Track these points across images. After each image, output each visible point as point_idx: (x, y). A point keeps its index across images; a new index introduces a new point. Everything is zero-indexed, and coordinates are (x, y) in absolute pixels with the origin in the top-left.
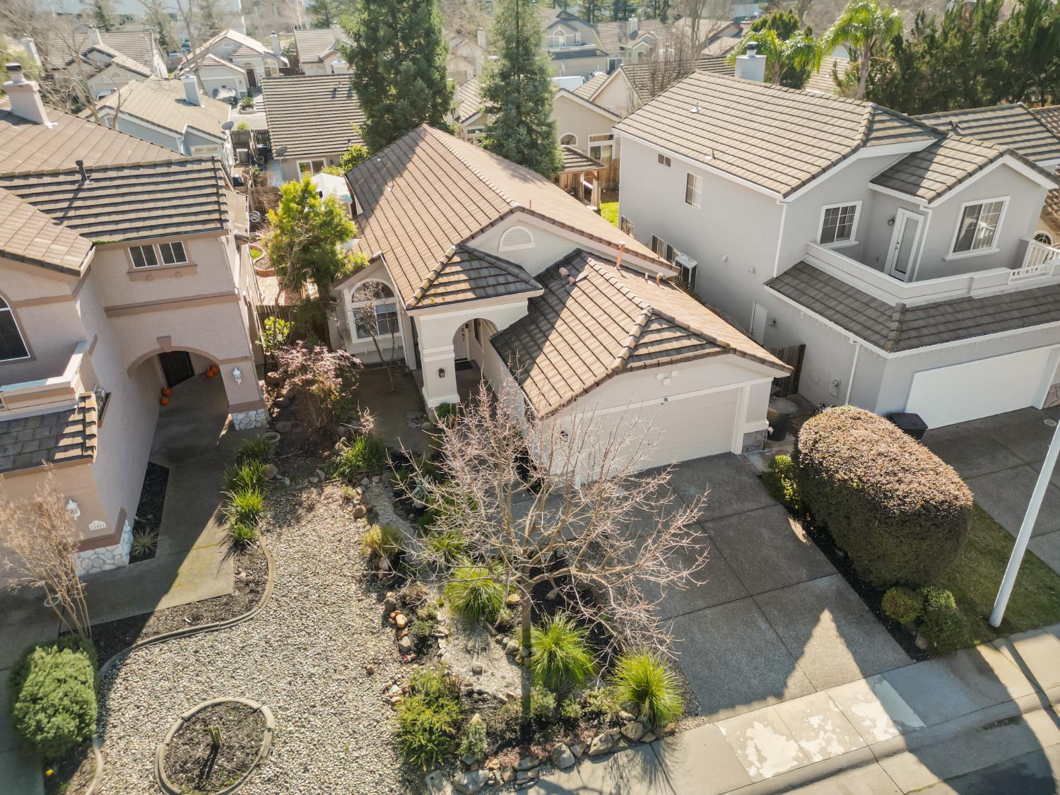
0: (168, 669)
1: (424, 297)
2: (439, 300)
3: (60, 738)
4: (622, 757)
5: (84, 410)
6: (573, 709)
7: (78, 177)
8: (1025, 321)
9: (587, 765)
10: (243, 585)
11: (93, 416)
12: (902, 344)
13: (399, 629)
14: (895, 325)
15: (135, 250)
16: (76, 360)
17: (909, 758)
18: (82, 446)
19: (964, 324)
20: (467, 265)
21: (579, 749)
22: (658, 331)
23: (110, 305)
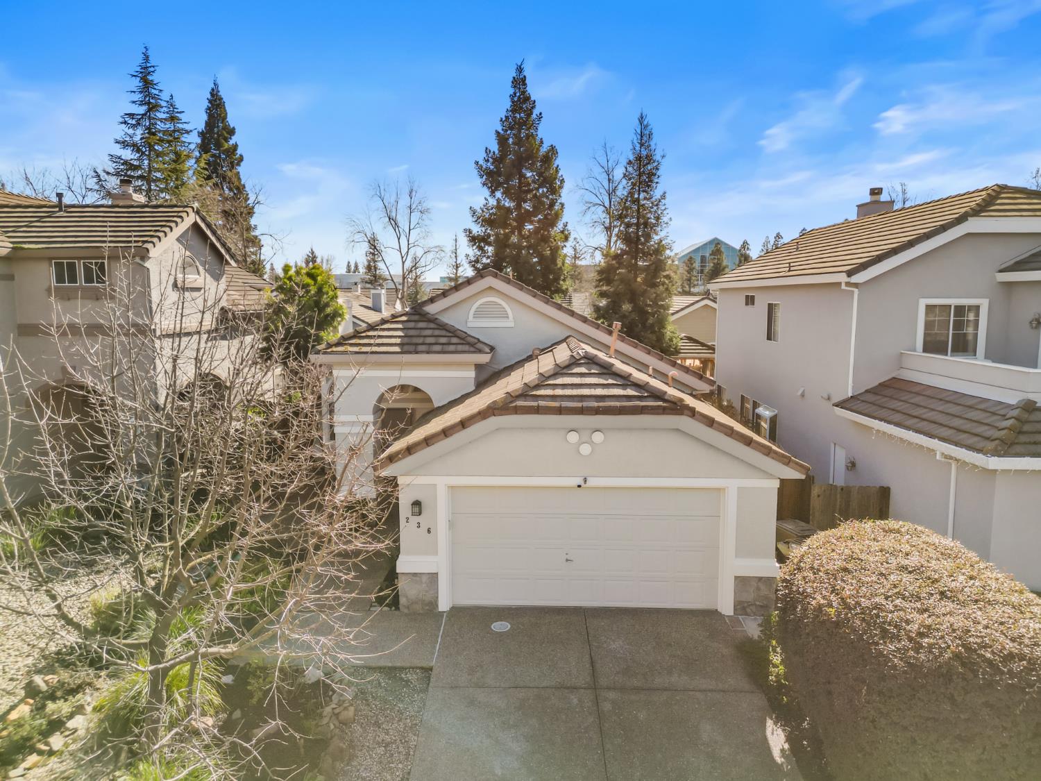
2: (355, 349)
14: (1005, 423)
15: (60, 267)
20: (411, 325)
22: (582, 375)
23: (25, 321)
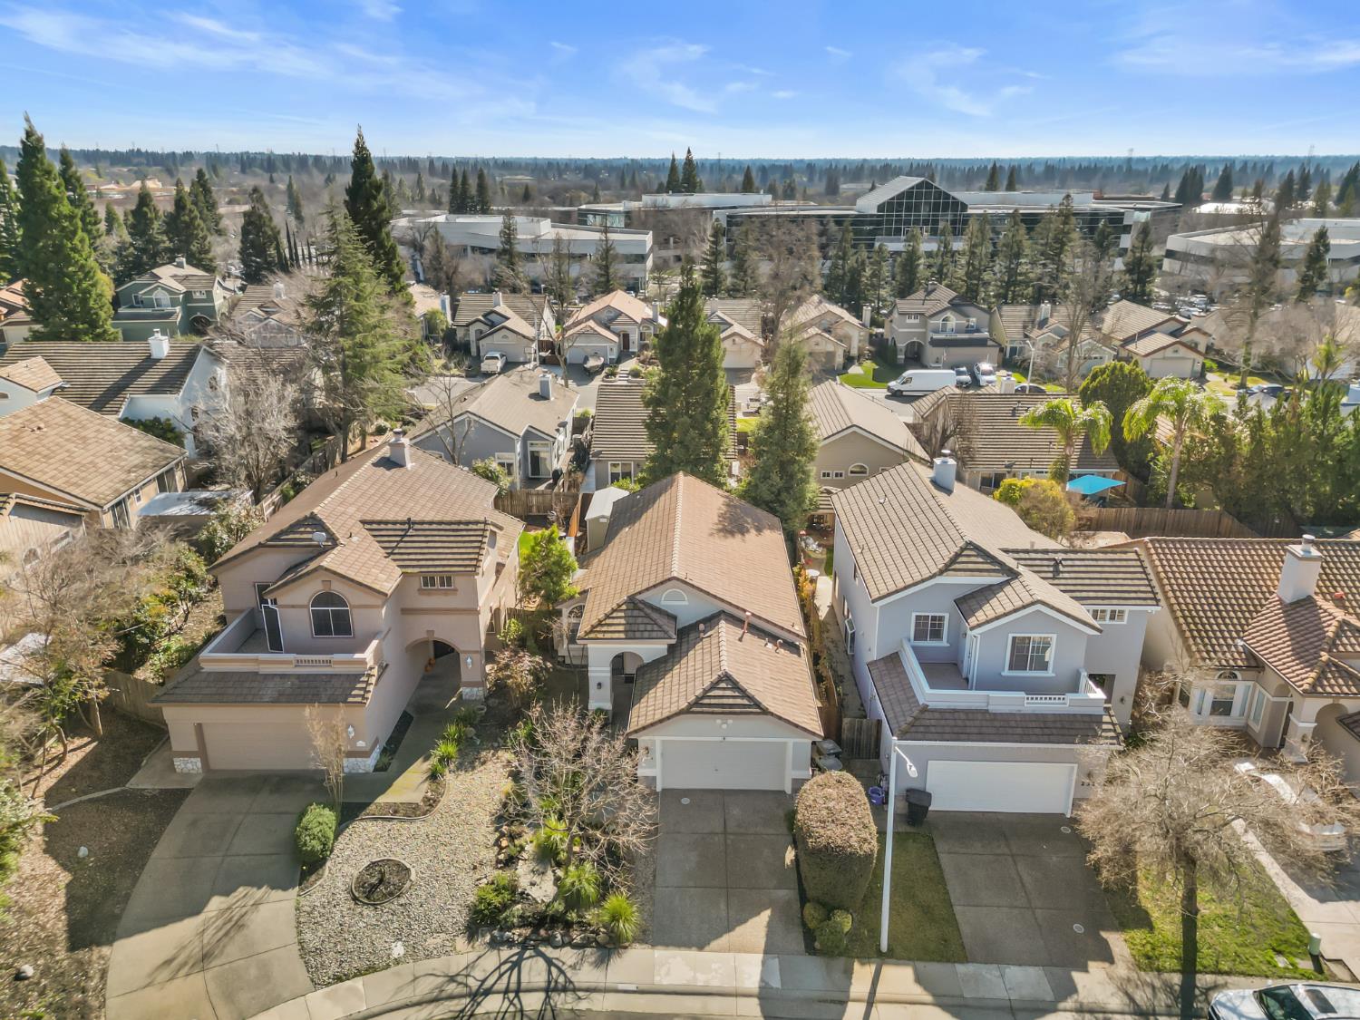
0: (372, 835)
1: (591, 632)
2: (600, 636)
3: (312, 852)
4: (588, 950)
5: (369, 676)
6: (573, 916)
7: (406, 526)
8: (1023, 738)
9: (568, 949)
10: (426, 800)
11: (373, 680)
12: (908, 736)
13: (501, 848)
14: (910, 719)
15: (425, 578)
16: (374, 643)
17: (756, 1001)
18: (363, 696)
19: (968, 730)
20: (629, 613)
21: (567, 939)
22: (724, 689)
23: (404, 609)
